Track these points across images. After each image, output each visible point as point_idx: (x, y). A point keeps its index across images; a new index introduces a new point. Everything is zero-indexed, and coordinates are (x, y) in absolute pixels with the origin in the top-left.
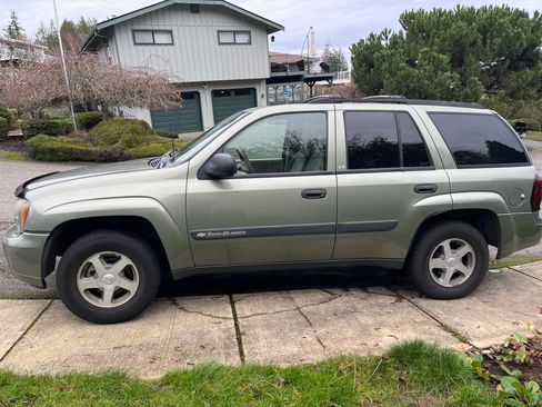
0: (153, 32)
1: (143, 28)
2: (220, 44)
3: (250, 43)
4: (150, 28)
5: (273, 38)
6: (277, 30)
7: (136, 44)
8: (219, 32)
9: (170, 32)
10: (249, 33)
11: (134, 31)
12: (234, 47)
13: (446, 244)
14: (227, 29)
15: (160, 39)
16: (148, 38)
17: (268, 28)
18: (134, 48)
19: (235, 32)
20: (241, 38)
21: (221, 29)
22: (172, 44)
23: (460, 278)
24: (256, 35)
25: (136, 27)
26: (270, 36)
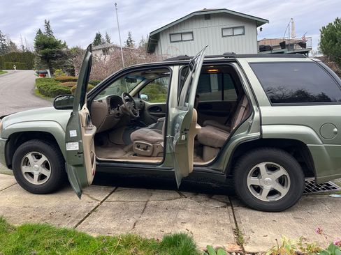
0: (181, 34)
1: (176, 32)
2: (223, 36)
3: (244, 34)
4: (179, 32)
5: (261, 29)
6: (263, 23)
7: (171, 42)
8: (223, 29)
9: (192, 33)
10: (243, 27)
11: (170, 35)
12: (233, 37)
13: (262, 166)
14: (228, 27)
15: (186, 37)
16: (178, 38)
17: (257, 23)
18: (170, 44)
19: (233, 28)
20: (238, 32)
21: (224, 27)
22: (193, 40)
23: (277, 196)
24: (248, 29)
25: (172, 32)
26: (258, 28)
